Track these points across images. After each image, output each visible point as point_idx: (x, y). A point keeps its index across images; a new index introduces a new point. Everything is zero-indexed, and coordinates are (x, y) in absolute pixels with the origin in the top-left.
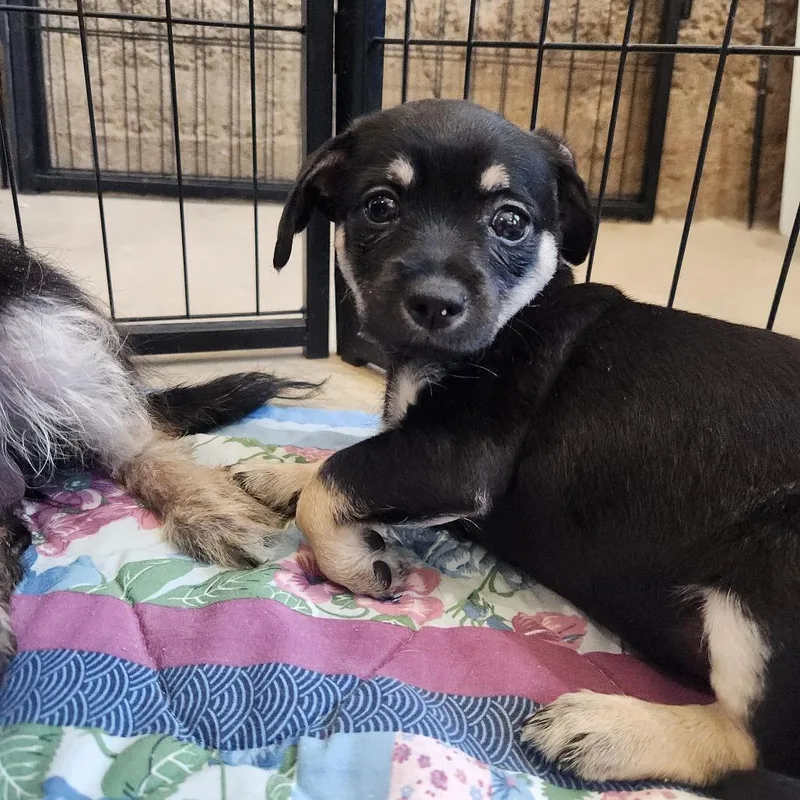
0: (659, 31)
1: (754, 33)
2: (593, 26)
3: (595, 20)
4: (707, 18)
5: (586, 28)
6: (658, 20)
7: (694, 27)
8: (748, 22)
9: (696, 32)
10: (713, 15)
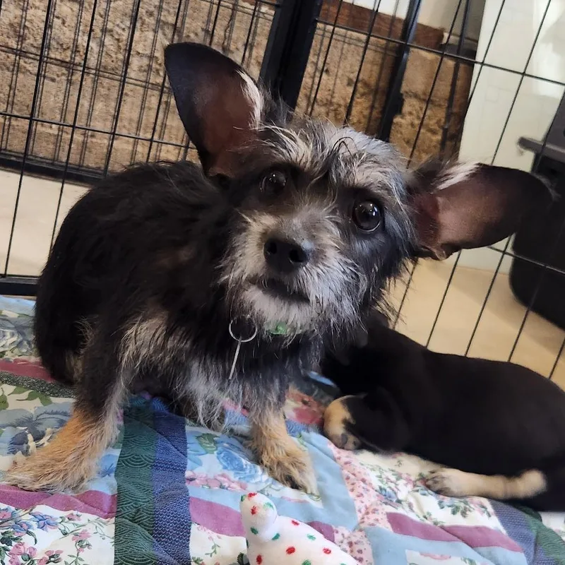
0: (380, 116)
1: (437, 128)
2: (340, 106)
3: (342, 102)
4: (410, 113)
5: (336, 106)
6: (380, 110)
7: (402, 118)
8: (434, 121)
9: (403, 121)
10: (414, 112)
